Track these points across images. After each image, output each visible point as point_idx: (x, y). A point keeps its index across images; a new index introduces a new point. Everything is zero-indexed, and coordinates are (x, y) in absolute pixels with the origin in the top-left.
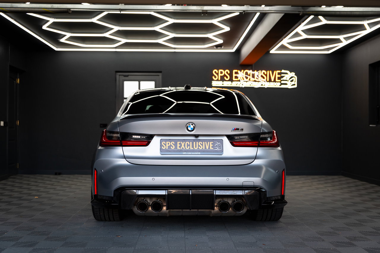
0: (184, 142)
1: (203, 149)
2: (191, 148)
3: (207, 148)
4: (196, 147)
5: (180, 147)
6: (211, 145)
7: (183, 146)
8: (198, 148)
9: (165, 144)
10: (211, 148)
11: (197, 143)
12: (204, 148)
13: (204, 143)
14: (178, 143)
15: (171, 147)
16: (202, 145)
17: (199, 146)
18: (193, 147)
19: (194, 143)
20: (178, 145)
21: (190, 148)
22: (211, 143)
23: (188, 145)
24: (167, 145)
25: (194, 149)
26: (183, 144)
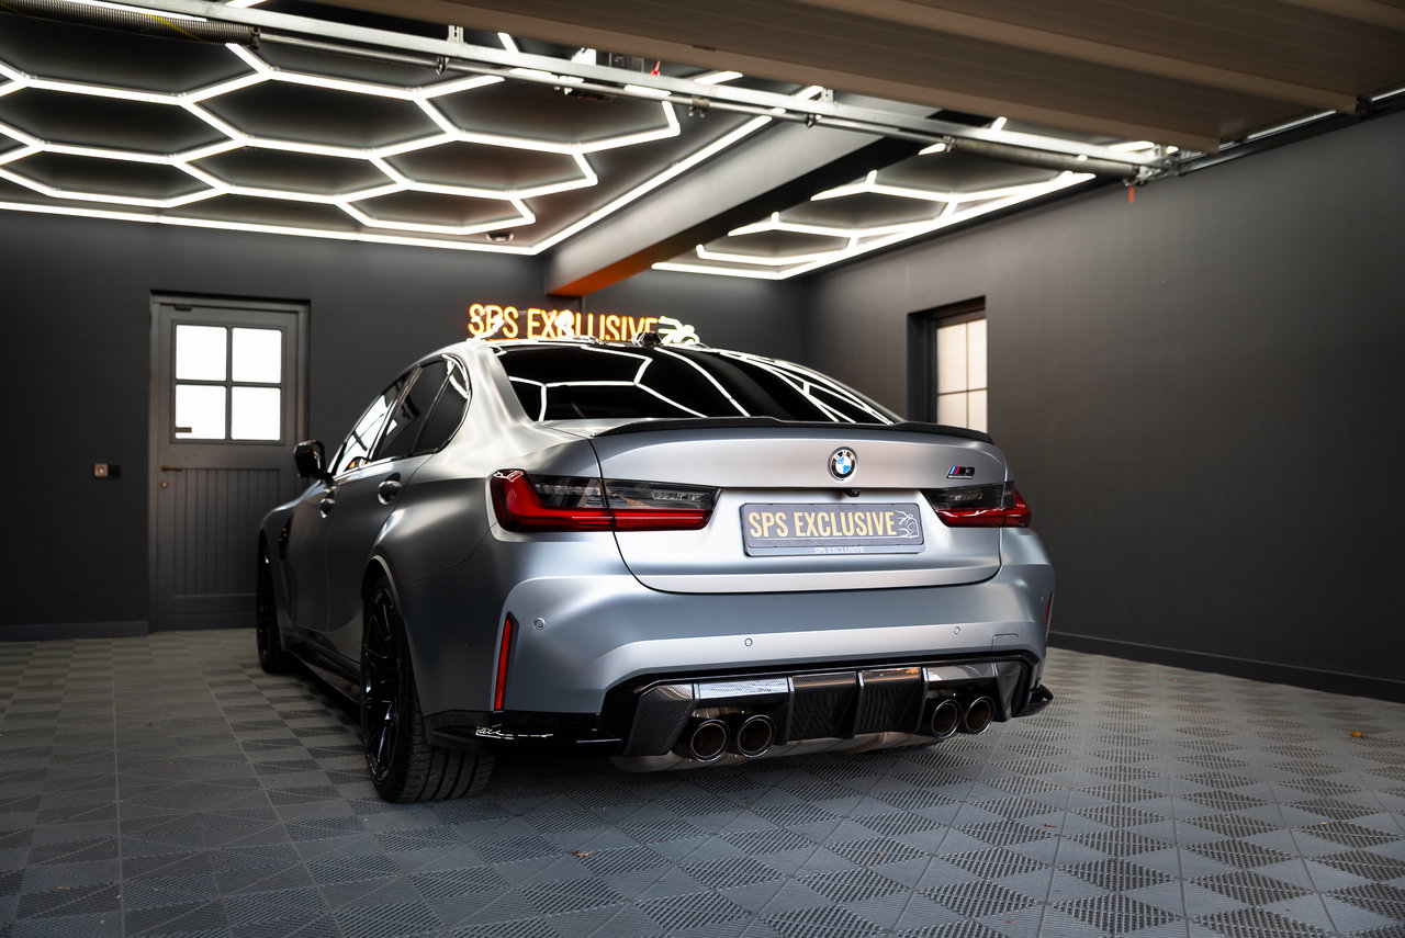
0: (813, 514)
1: (867, 535)
2: (835, 533)
3: (880, 532)
4: (849, 530)
5: (804, 529)
6: (890, 523)
7: (811, 527)
8: (856, 534)
9: (760, 522)
10: (890, 532)
11: (850, 514)
12: (871, 533)
13: (868, 514)
14: (797, 515)
15: (779, 531)
16: (865, 521)
17: (856, 525)
18: (840, 529)
19: (842, 514)
20: (798, 524)
21: (831, 535)
22: (888, 514)
23: (826, 524)
24: (766, 525)
25: (844, 535)
26: (811, 521)
